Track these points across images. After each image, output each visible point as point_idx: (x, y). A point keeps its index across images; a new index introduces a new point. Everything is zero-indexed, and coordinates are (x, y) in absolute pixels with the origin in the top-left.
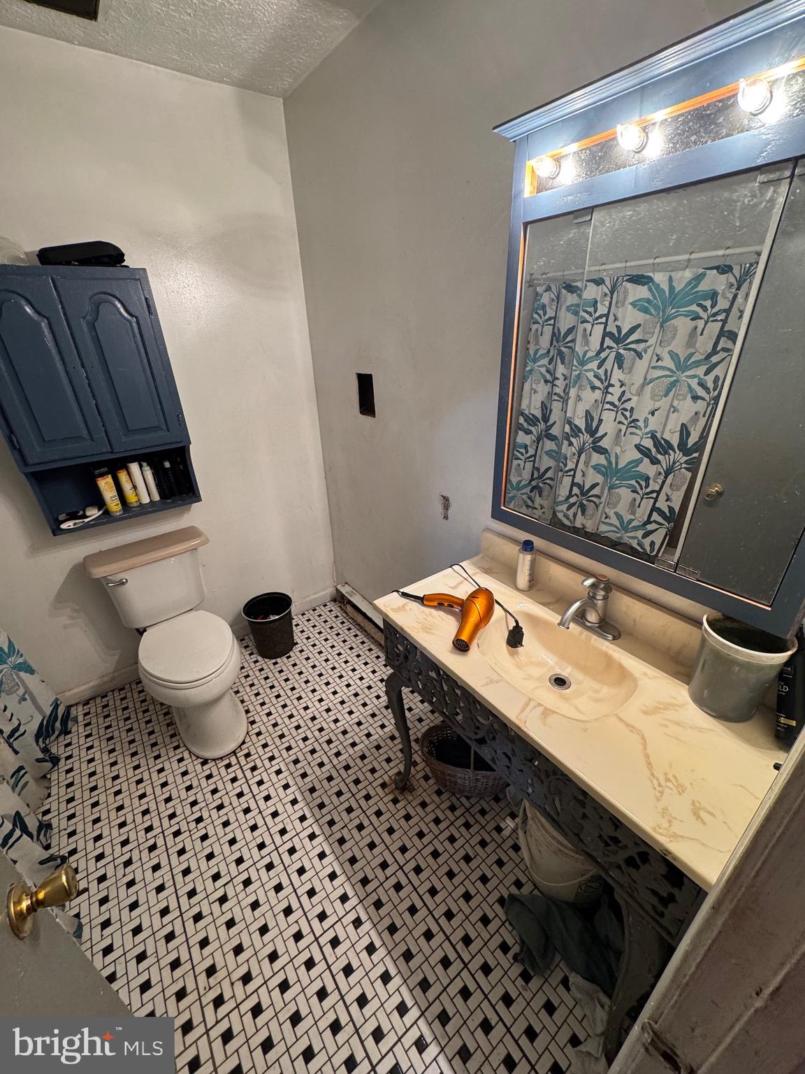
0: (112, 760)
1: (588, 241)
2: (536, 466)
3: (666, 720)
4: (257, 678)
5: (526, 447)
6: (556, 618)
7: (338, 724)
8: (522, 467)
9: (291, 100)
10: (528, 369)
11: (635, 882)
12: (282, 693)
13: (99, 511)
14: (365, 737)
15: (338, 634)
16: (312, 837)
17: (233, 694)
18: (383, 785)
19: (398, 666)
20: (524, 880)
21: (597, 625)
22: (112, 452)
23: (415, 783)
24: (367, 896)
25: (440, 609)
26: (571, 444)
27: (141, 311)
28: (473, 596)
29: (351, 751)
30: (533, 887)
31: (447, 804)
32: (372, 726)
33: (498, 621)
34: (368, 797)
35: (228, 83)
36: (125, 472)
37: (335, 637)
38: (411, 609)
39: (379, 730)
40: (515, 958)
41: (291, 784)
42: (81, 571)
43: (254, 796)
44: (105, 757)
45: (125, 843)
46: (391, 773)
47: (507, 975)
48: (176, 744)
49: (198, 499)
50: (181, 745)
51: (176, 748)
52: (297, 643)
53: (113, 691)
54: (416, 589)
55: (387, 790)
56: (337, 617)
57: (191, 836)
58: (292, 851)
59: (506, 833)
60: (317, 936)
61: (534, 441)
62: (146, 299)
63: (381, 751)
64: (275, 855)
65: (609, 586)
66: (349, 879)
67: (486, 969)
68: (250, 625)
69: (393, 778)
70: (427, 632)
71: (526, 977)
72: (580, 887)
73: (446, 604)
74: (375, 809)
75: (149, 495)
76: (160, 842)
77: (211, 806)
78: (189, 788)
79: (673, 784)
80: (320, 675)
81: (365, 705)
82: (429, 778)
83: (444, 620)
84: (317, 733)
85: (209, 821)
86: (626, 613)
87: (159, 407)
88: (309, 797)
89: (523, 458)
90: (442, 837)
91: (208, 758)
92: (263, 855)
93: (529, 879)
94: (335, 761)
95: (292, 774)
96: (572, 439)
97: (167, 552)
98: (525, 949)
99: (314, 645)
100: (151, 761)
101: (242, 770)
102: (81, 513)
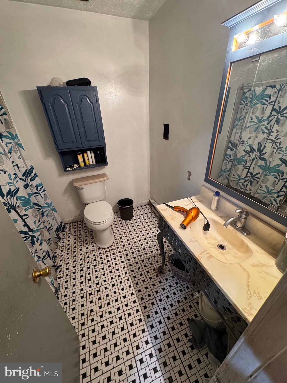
0: (75, 242)
1: (256, 69)
2: (233, 163)
3: (261, 270)
4: (119, 225)
5: (230, 156)
6: (223, 222)
7: (142, 246)
8: (227, 163)
10: (235, 124)
12: (126, 232)
13: (78, 165)
14: (150, 252)
15: (148, 216)
16: (128, 280)
17: (111, 229)
18: (154, 270)
19: (162, 230)
20: (198, 315)
21: (241, 228)
22: (82, 147)
23: (165, 271)
24: (142, 303)
25: (179, 212)
26: (250, 156)
27: (94, 101)
28: (192, 209)
29: (145, 255)
30: (201, 319)
31: (175, 281)
32: (154, 249)
33: (201, 220)
34: (148, 272)
36: (86, 154)
38: (168, 211)
39: (156, 251)
40: (189, 340)
41: (124, 262)
42: (71, 184)
43: (112, 263)
44: (73, 240)
45: (74, 267)
46: (157, 266)
47: (185, 344)
48: (92, 241)
49: (107, 164)
50: (94, 242)
52: (134, 217)
53: (77, 221)
54: (172, 204)
55: (155, 271)
56: (148, 210)
57: (92, 270)
58: (121, 282)
59: (195, 297)
60: (124, 311)
62: (96, 97)
63: (155, 258)
64: (115, 282)
65: (248, 214)
66: (137, 296)
67: (178, 340)
68: (119, 208)
69: (158, 268)
70: (172, 220)
71: (192, 348)
72: (219, 324)
73: (181, 211)
74: (150, 276)
75: (92, 162)
76: (84, 269)
77: (99, 262)
78: (94, 255)
79: (257, 295)
80: (139, 229)
81: (152, 241)
82: (170, 271)
83: (180, 216)
84: (135, 247)
85: (98, 267)
86: (254, 225)
87: (97, 133)
88: (129, 267)
89: (228, 160)
90: (171, 292)
91: (101, 247)
92: (112, 281)
93: (200, 315)
94: (139, 258)
95: (125, 258)
96: (250, 154)
97: (96, 181)
98: (194, 338)
99: (139, 218)
100: (85, 245)
101: (110, 254)
102: (73, 166)
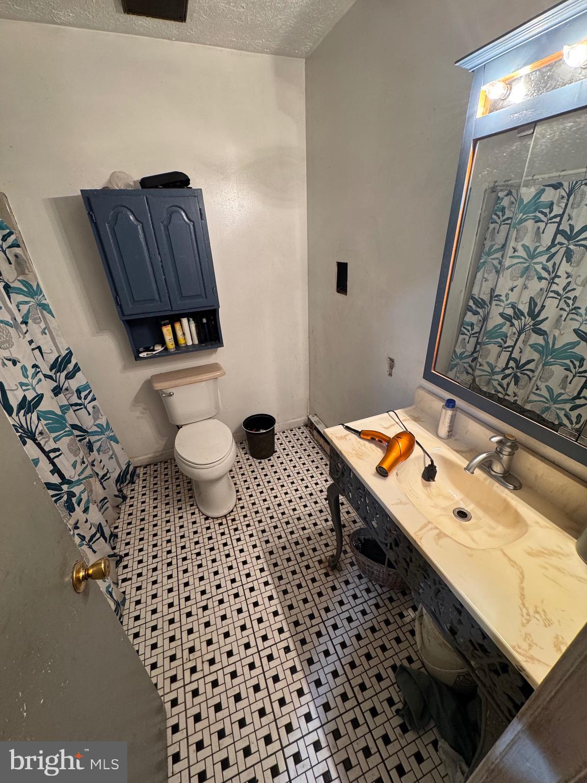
0: (155, 505)
1: (528, 151)
2: (479, 341)
3: (547, 563)
4: (247, 470)
5: (472, 325)
6: (464, 463)
7: (295, 512)
8: (467, 341)
9: (311, 59)
11: (495, 685)
12: (261, 484)
13: (162, 347)
14: (312, 525)
15: (305, 450)
16: (266, 584)
17: (230, 479)
18: (320, 562)
19: (337, 479)
20: (415, 658)
21: (501, 475)
22: (172, 310)
23: (343, 565)
24: (297, 634)
25: (372, 443)
26: (512, 325)
27: (196, 217)
28: (399, 436)
29: (301, 532)
30: (421, 666)
31: (364, 587)
32: (319, 519)
33: (418, 458)
34: (308, 567)
35: (266, 53)
36: (179, 324)
37: (303, 452)
39: (323, 522)
40: (398, 711)
41: (258, 545)
42: (148, 384)
43: (233, 548)
44: (151, 502)
45: (155, 557)
46: (327, 554)
47: (388, 720)
48: (192, 503)
49: (221, 345)
50: (195, 504)
51: (192, 505)
52: (276, 452)
53: (161, 462)
54: (357, 425)
55: (322, 566)
56: (306, 437)
57: (192, 562)
58: (252, 589)
59: (407, 620)
60: (259, 650)
61: (480, 321)
62: (200, 209)
63: (322, 538)
64: (241, 589)
65: (515, 445)
66: (286, 619)
67: (374, 712)
68: (247, 434)
69: (328, 558)
70: (358, 458)
71: (404, 729)
72: (459, 676)
73: (377, 439)
74: (311, 576)
75: (192, 340)
76: (174, 562)
77: (207, 547)
78: (195, 532)
79: (541, 617)
80: (289, 476)
81: (316, 503)
82: (355, 565)
83: (374, 451)
84: (280, 515)
85: (204, 556)
86: (529, 469)
87: (202, 282)
88: (268, 557)
89: (468, 333)
90: (357, 609)
91: (209, 516)
92: (233, 587)
93: (419, 659)
94: (289, 537)
95: (259, 539)
96: (514, 321)
98: (406, 707)
99: (287, 455)
100: (176, 510)
101: (229, 529)
102: (152, 348)
